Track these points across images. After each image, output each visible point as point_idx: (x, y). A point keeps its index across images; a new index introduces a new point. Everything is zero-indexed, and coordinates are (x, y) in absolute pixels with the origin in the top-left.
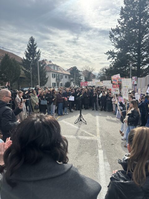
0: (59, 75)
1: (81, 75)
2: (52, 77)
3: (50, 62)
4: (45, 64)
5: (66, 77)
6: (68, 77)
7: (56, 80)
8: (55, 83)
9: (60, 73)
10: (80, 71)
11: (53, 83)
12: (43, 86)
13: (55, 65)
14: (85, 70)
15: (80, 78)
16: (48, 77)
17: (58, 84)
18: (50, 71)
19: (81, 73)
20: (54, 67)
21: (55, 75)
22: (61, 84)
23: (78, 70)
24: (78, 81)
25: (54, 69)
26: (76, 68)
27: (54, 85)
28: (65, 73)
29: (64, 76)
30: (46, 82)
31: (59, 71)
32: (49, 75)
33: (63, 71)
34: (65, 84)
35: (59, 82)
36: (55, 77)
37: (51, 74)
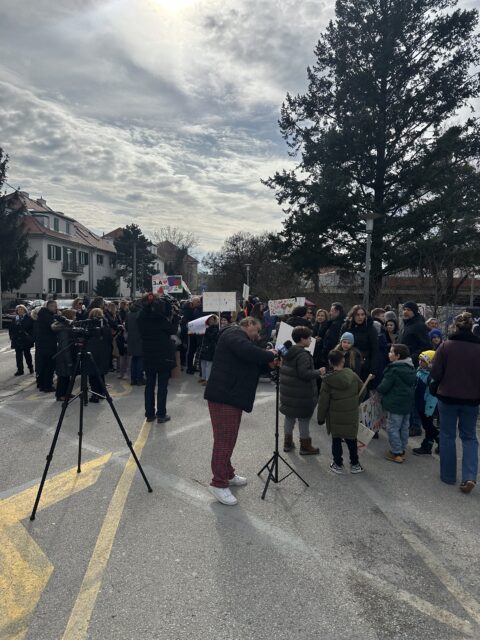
0: (74, 251)
1: (154, 257)
2: (49, 257)
3: (40, 202)
4: (23, 208)
5: (100, 260)
6: (106, 259)
7: (64, 269)
8: (59, 281)
9: (78, 245)
10: (150, 244)
11: (50, 280)
12: (15, 291)
13: (59, 216)
14: (164, 240)
15: (151, 265)
16: (35, 256)
17: (70, 282)
18: (42, 236)
19: (154, 251)
20: (56, 221)
21: (58, 249)
22: (81, 282)
23: (143, 238)
24: (145, 275)
25: (56, 227)
26: (139, 232)
27: (55, 285)
28: (94, 244)
29: (95, 258)
30: (27, 274)
31: (75, 238)
32: (40, 248)
33: (90, 239)
34: (95, 284)
35: (75, 276)
36: (58, 258)
37: (44, 245)
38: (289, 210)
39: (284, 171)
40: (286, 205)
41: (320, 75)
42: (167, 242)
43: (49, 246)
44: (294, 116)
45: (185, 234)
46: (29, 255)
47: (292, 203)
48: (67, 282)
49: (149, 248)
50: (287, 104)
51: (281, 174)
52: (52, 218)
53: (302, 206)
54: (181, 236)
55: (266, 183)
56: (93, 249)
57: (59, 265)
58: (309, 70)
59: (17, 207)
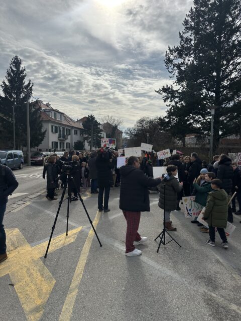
0: (64, 128)
1: (101, 131)
2: (52, 131)
3: (48, 105)
4: (40, 108)
5: (76, 133)
6: (79, 132)
7: (59, 137)
8: (57, 143)
9: (66, 125)
10: (100, 124)
11: (53, 142)
12: (36, 148)
13: (57, 112)
14: (106, 122)
15: (100, 135)
16: (45, 131)
17: (62, 144)
18: (49, 121)
19: (101, 127)
20: (55, 114)
21: (56, 127)
22: (67, 143)
23: (96, 121)
24: (97, 140)
25: (55, 117)
26: (94, 118)
27: (55, 145)
28: (73, 125)
29: (73, 131)
30: (42, 140)
31: (64, 122)
32: (48, 127)
33: (71, 123)
34: (74, 144)
35: (64, 140)
36: (56, 132)
38: (170, 105)
39: (167, 85)
40: (168, 102)
41: (185, 36)
42: (107, 123)
43: (52, 126)
44: (172, 57)
45: (116, 119)
46: (43, 130)
47: (171, 101)
48: (60, 143)
49: (99, 126)
50: (168, 51)
51: (165, 87)
52: (53, 112)
53: (176, 103)
54: (114, 120)
55: (157, 92)
56: (73, 127)
57: (57, 135)
58: (180, 33)
59: (37, 107)
